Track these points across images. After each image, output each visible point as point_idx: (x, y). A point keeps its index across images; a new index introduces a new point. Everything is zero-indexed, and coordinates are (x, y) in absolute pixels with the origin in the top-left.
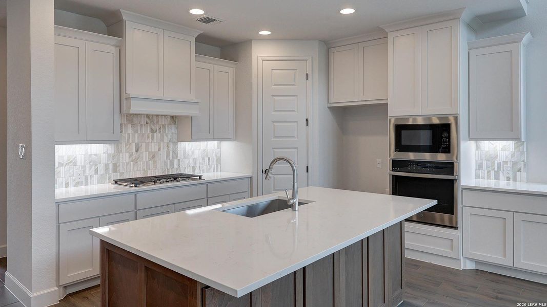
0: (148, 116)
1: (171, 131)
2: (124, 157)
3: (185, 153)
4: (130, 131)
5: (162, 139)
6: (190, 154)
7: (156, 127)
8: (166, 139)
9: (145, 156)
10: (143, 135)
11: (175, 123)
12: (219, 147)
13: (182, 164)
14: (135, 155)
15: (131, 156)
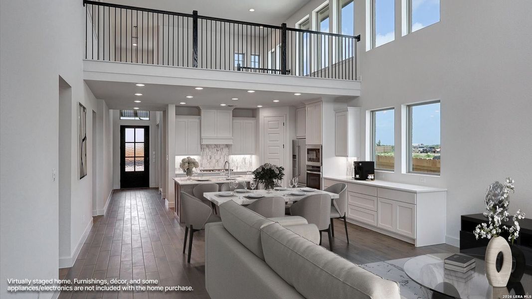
0: (215, 145)
1: (226, 150)
2: (205, 161)
3: (232, 160)
4: (207, 150)
5: (221, 154)
6: (235, 160)
7: (219, 149)
8: (223, 154)
9: (214, 161)
10: (213, 152)
11: (228, 147)
12: (251, 158)
13: (231, 165)
14: (210, 160)
15: (208, 160)
